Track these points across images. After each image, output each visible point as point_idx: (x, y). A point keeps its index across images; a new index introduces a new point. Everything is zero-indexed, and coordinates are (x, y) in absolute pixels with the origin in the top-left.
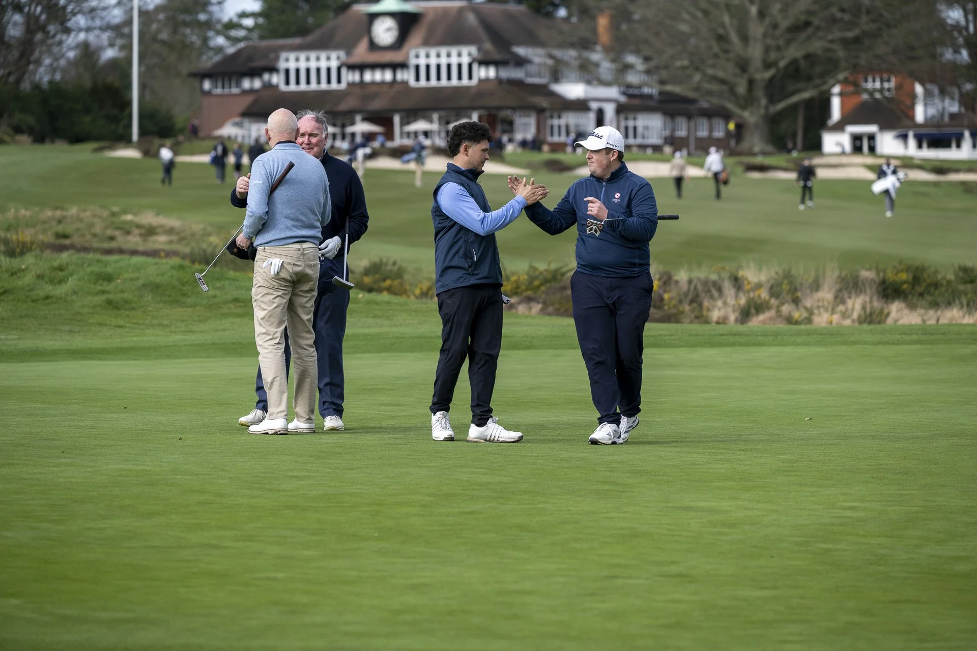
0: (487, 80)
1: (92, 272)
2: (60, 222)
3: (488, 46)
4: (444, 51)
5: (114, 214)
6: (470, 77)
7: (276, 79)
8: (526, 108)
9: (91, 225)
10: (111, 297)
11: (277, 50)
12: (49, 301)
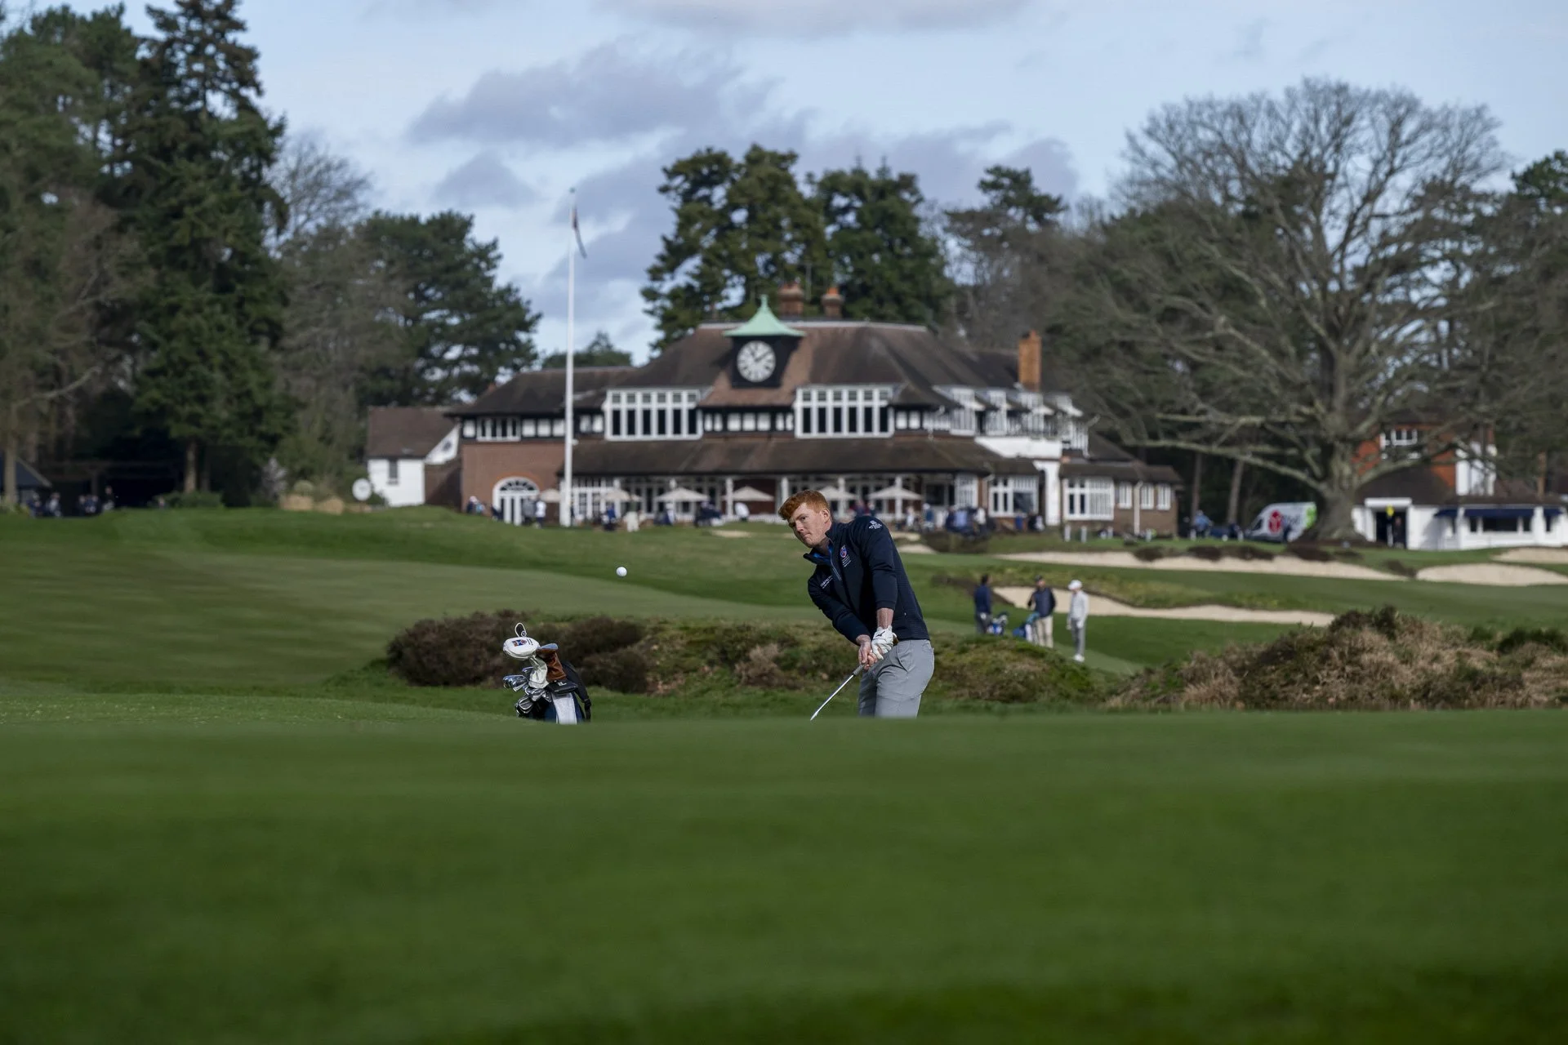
0: (906, 433)
3: (907, 384)
4: (845, 390)
6: (884, 427)
7: (600, 425)
8: (965, 471)
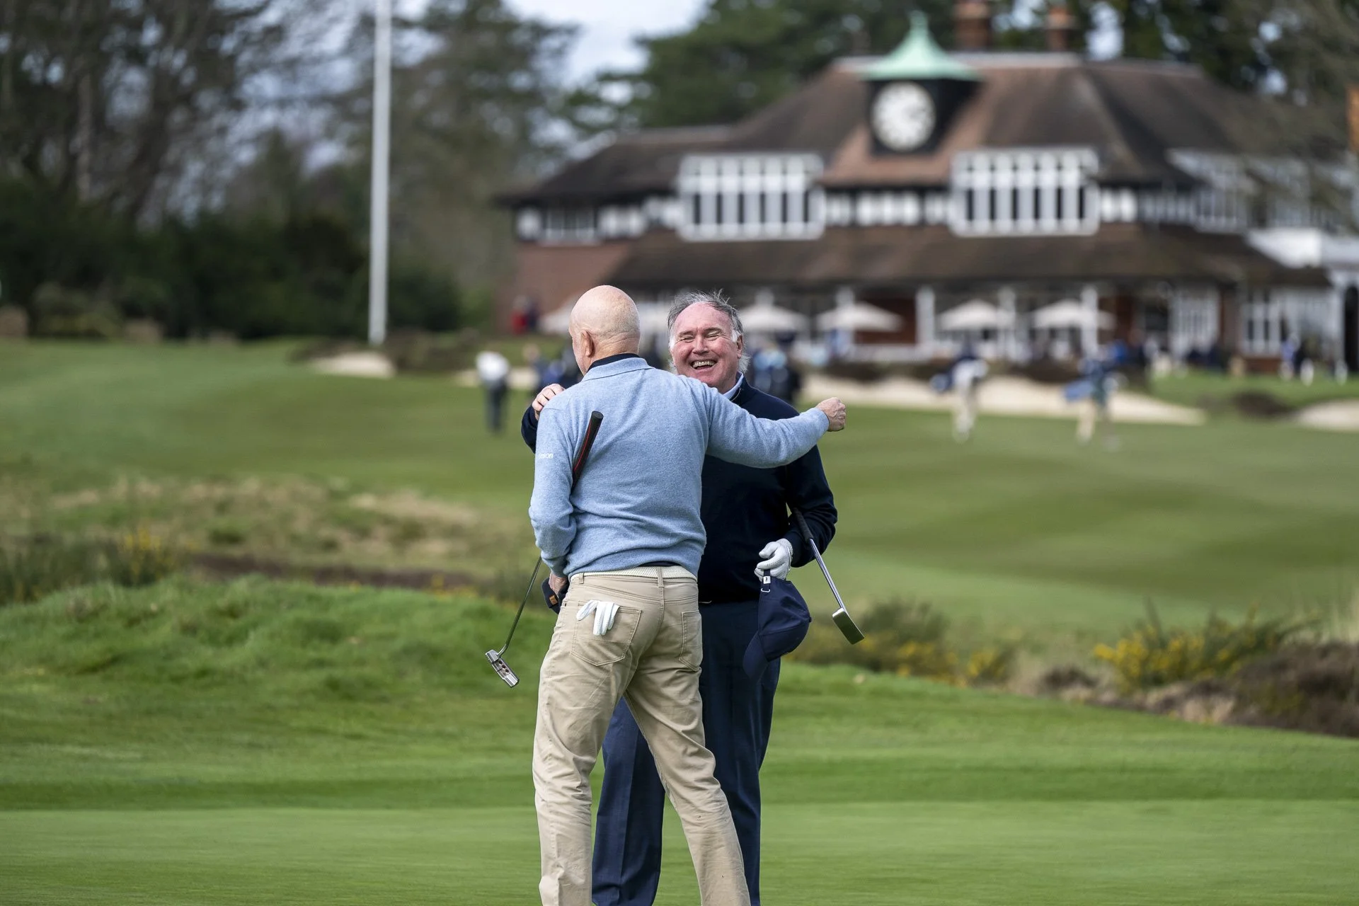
0: (1117, 223)
1: (298, 623)
2: (223, 507)
3: (1120, 150)
4: (1025, 158)
5: (335, 495)
6: (1082, 215)
7: (674, 214)
8: (1197, 282)
9: (287, 518)
10: (338, 673)
11: (677, 153)
12: (206, 680)
